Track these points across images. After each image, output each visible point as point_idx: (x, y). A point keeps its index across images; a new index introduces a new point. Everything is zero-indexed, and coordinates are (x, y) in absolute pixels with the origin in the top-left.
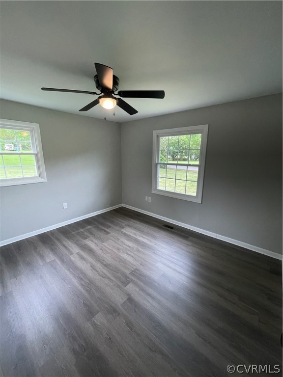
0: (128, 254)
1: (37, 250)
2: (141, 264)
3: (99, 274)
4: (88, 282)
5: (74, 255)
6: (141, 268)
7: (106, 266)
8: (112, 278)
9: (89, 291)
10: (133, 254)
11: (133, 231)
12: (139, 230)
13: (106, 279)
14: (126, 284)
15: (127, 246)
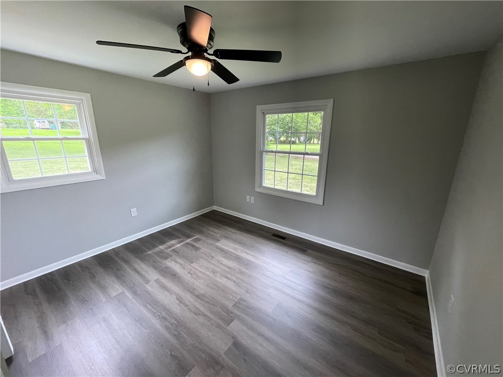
0: (228, 278)
1: (96, 279)
2: (247, 292)
3: (189, 309)
4: (175, 322)
5: (151, 283)
6: (247, 297)
7: (199, 297)
8: (209, 314)
9: (177, 337)
10: (234, 279)
11: (232, 245)
12: (240, 243)
13: (200, 317)
14: (228, 322)
15: (225, 266)
